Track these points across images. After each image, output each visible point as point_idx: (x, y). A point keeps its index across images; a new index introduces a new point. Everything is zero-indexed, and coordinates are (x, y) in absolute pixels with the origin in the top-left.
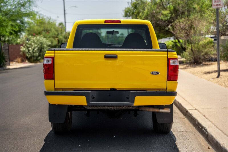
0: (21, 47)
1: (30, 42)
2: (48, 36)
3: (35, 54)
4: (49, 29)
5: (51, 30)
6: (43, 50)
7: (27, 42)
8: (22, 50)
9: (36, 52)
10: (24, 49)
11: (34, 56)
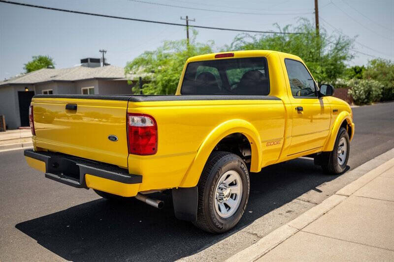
0: (349, 90)
1: (358, 85)
2: (384, 79)
3: (362, 97)
4: (387, 71)
5: (388, 73)
6: (371, 93)
7: (355, 85)
8: (349, 93)
9: (362, 95)
10: (351, 92)
11: (360, 99)
